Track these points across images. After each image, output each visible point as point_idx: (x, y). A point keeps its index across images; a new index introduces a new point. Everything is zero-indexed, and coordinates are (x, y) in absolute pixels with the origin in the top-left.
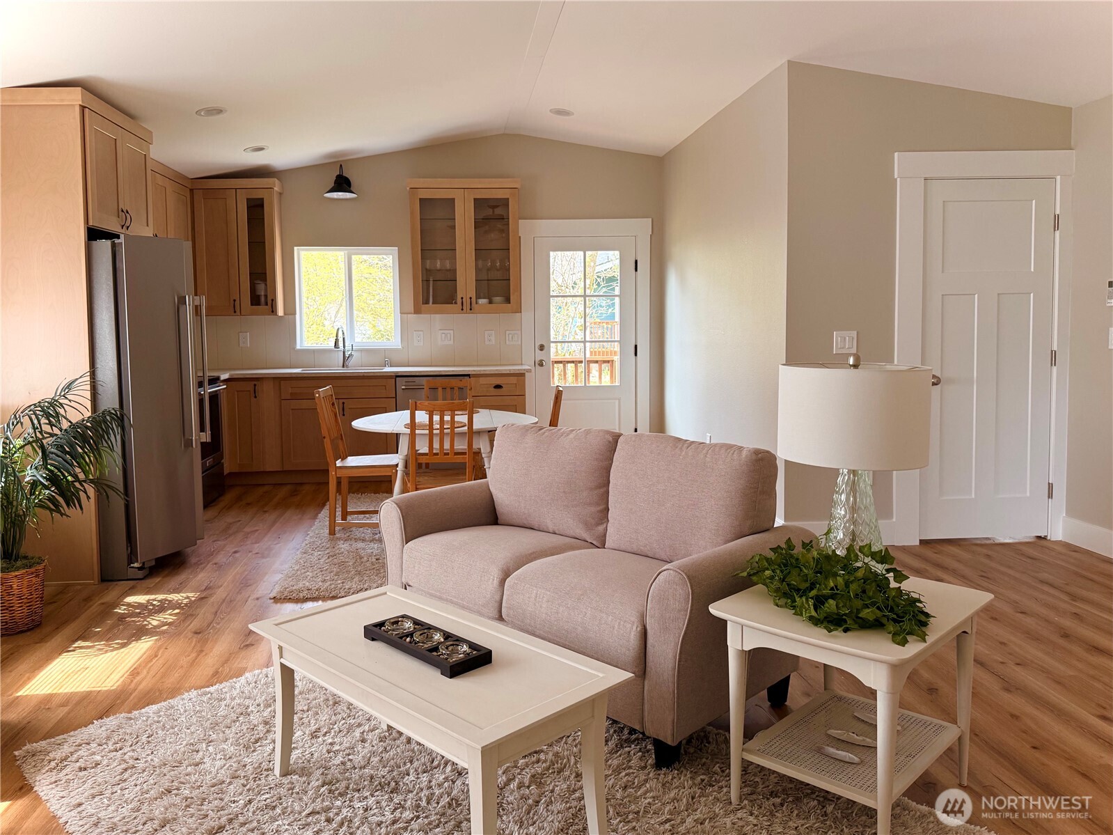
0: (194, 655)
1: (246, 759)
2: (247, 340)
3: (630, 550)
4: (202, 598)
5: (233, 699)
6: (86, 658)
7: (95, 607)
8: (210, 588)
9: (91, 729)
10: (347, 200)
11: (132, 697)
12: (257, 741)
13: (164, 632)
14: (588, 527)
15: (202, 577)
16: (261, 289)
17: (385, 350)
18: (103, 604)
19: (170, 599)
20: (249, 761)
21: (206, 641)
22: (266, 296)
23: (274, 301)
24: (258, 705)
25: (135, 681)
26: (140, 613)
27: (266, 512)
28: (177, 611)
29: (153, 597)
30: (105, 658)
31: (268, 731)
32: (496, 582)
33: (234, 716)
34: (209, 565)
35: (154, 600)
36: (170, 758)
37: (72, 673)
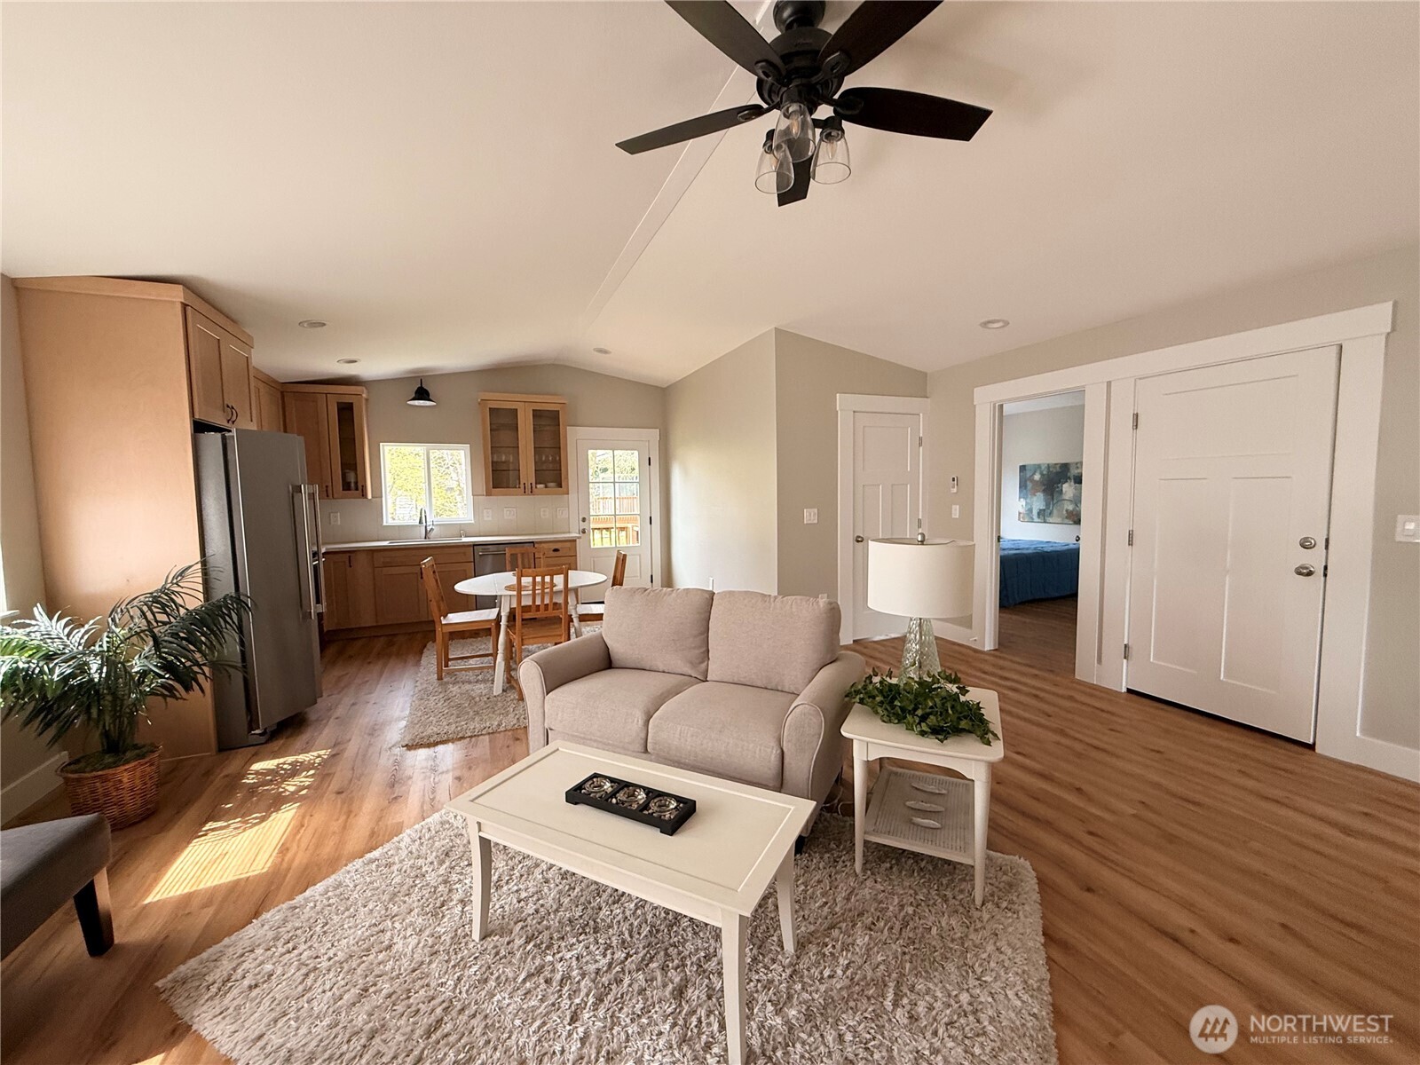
0: (343, 818)
1: (438, 929)
2: (338, 520)
3: (731, 681)
4: (334, 755)
5: (401, 861)
6: (221, 841)
7: (218, 781)
8: (339, 743)
9: (250, 930)
10: (427, 406)
11: (287, 879)
12: (443, 905)
13: (303, 798)
14: (693, 665)
15: (327, 733)
16: (351, 477)
17: (460, 524)
18: (227, 776)
19: (300, 760)
20: (443, 930)
21: (351, 801)
22: (356, 483)
23: (364, 487)
24: (432, 863)
25: (286, 859)
26: (271, 780)
27: (369, 663)
28: (312, 772)
29: (282, 760)
30: (244, 838)
31: (450, 891)
32: (641, 723)
33: (409, 882)
34: (331, 720)
35: (284, 764)
36: (355, 948)
37: (209, 863)
